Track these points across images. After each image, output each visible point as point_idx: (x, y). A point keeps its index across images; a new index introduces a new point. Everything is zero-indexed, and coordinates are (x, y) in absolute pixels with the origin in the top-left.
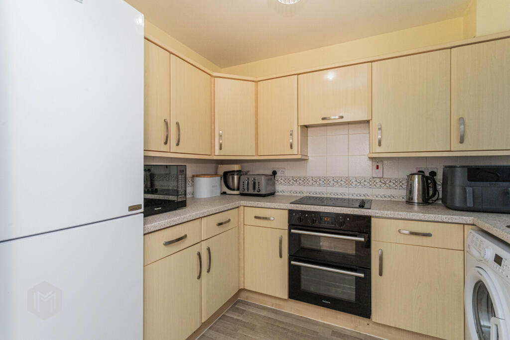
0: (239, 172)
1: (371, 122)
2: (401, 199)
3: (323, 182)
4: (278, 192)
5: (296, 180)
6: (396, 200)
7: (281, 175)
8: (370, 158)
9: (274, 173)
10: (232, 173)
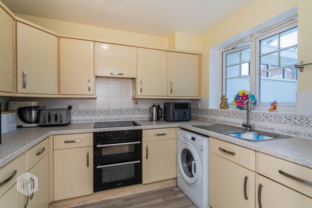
0: (36, 108)
1: (137, 79)
2: (146, 119)
3: (93, 113)
4: (73, 121)
5: (87, 112)
6: (145, 120)
7: (75, 109)
8: (132, 98)
9: (70, 108)
10: (30, 109)
